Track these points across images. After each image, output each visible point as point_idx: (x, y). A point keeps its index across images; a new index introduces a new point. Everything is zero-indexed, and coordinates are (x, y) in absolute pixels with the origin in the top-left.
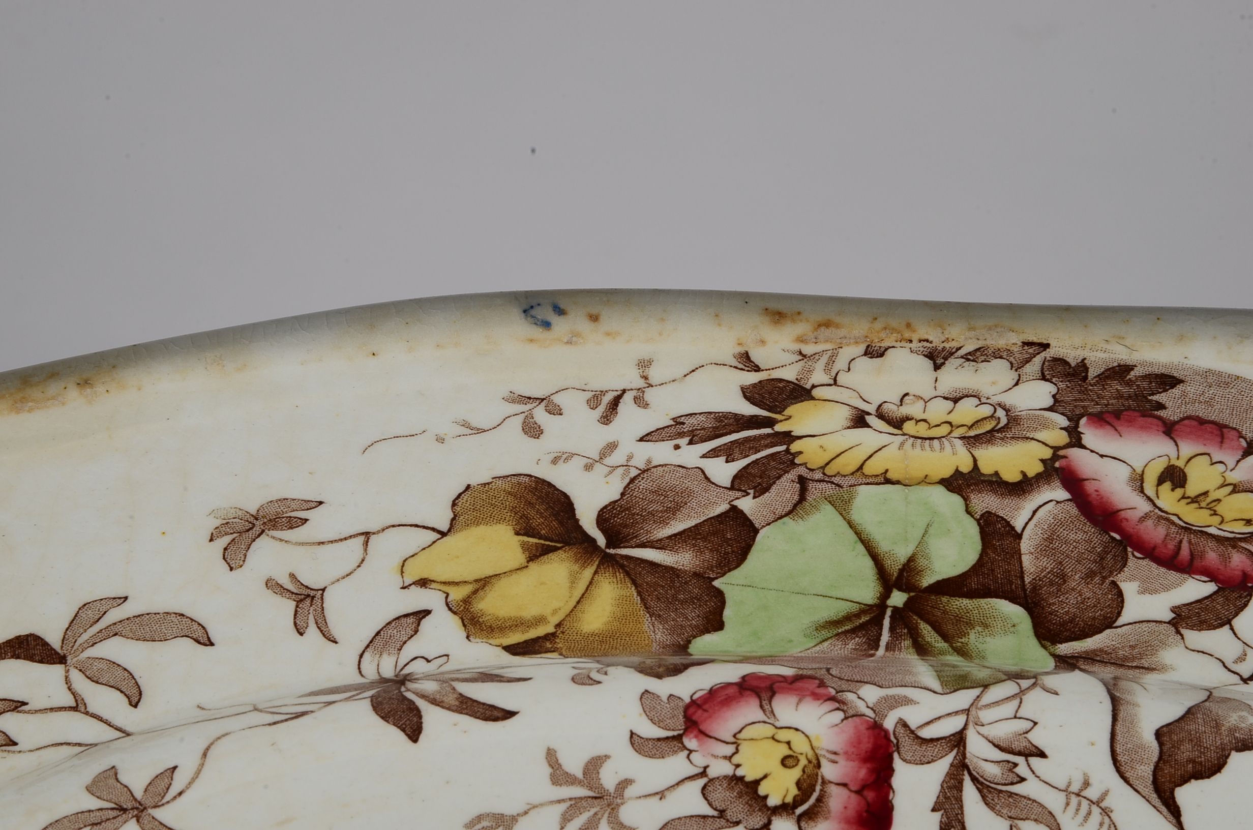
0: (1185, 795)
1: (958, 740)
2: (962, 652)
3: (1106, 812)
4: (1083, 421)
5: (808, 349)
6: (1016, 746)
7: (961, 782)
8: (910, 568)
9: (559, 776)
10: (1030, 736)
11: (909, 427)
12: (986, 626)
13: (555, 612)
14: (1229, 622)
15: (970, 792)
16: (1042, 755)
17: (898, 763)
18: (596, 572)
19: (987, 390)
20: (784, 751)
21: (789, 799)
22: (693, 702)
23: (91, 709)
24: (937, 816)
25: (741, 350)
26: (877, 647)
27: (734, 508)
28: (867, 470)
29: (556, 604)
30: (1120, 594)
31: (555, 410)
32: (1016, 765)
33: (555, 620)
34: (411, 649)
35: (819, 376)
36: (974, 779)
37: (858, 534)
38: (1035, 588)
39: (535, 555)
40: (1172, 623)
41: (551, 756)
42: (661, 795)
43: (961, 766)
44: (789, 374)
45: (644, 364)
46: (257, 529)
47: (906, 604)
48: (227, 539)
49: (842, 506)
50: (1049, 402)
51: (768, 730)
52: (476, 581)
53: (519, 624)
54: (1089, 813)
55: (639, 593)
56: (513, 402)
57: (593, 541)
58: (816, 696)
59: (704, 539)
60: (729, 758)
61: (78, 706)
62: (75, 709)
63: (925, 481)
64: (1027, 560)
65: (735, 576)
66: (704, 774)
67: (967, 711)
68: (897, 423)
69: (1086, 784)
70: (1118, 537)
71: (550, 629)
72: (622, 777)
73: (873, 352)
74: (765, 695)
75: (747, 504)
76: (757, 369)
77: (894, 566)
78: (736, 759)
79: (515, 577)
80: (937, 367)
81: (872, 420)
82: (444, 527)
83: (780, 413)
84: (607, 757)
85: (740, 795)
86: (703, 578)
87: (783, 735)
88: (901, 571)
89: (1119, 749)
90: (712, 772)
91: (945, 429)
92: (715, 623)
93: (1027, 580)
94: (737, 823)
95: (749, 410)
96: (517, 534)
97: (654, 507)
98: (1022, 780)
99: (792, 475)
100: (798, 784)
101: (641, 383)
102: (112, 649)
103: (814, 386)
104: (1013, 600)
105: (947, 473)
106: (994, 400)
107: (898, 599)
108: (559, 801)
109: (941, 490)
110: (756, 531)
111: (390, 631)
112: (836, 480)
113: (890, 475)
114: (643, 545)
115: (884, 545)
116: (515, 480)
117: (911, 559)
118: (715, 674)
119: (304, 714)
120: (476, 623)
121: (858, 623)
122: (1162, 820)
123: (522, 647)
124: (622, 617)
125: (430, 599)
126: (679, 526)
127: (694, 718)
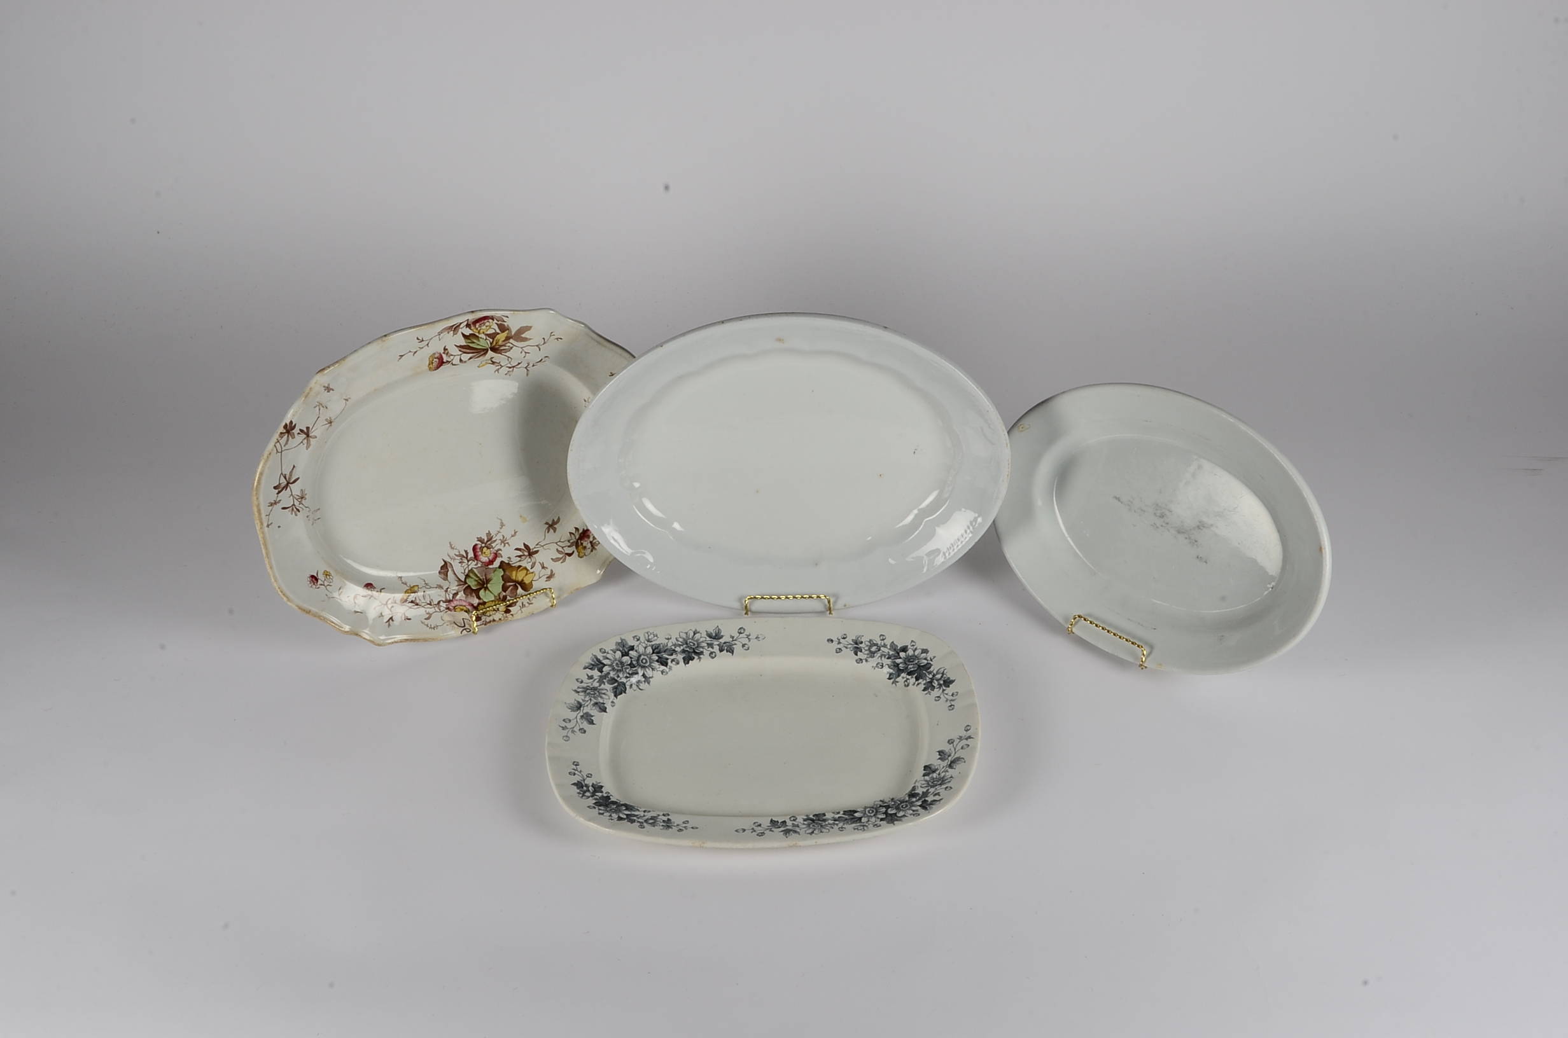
0: (443, 563)
1: (468, 561)
2: (476, 581)
4: (477, 616)
5: (507, 618)
8: (485, 590)
9: (508, 543)
10: (461, 564)
12: (476, 585)
14: (453, 594)
15: (465, 555)
16: (459, 562)
17: (473, 556)
18: (516, 579)
19: (487, 617)
20: (485, 554)
21: (483, 548)
22: (497, 557)
23: (561, 547)
24: (468, 552)
25: (513, 616)
26: (485, 578)
28: (494, 602)
29: (519, 574)
30: (464, 594)
31: (528, 603)
32: (461, 560)
33: (518, 572)
34: (531, 564)
35: (505, 615)
36: (465, 557)
37: (492, 593)
38: (472, 592)
39: (523, 580)
40: (458, 592)
41: (509, 545)
42: (497, 545)
43: (467, 558)
44: (508, 614)
45: (522, 612)
46: (551, 576)
48: (553, 573)
49: (495, 596)
50: (482, 618)
51: (488, 556)
52: (527, 575)
53: (522, 570)
54: (452, 558)
55: (511, 578)
56: (532, 603)
57: (518, 584)
58: (484, 563)
59: (507, 587)
60: (491, 551)
61: (563, 547)
63: (488, 602)
64: (475, 595)
65: (501, 584)
67: (469, 566)
68: (494, 610)
69: (454, 561)
70: (467, 601)
71: (518, 570)
72: (501, 545)
73: (500, 619)
74: (490, 561)
75: (504, 594)
76: (511, 614)
77: (487, 590)
79: (524, 576)
81: (497, 610)
82: (533, 581)
83: (506, 608)
84: (503, 547)
86: (505, 582)
87: (486, 556)
89: (452, 566)
90: (492, 549)
91: (489, 611)
92: (502, 576)
93: (474, 592)
95: (510, 608)
96: (525, 582)
97: (513, 591)
99: (502, 599)
100: (483, 550)
101: (521, 609)
102: (561, 556)
103: (504, 613)
104: (474, 589)
105: (486, 604)
107: (485, 586)
108: (507, 540)
109: (486, 601)
110: (502, 590)
111: (534, 565)
112: (497, 600)
113: (492, 602)
114: (513, 585)
115: (489, 592)
116: (528, 590)
118: (497, 564)
119: (537, 545)
120: (525, 568)
121: (488, 581)
122: (445, 559)
123: (520, 566)
124: (511, 574)
125: (531, 571)
126: (511, 587)
127: (496, 555)
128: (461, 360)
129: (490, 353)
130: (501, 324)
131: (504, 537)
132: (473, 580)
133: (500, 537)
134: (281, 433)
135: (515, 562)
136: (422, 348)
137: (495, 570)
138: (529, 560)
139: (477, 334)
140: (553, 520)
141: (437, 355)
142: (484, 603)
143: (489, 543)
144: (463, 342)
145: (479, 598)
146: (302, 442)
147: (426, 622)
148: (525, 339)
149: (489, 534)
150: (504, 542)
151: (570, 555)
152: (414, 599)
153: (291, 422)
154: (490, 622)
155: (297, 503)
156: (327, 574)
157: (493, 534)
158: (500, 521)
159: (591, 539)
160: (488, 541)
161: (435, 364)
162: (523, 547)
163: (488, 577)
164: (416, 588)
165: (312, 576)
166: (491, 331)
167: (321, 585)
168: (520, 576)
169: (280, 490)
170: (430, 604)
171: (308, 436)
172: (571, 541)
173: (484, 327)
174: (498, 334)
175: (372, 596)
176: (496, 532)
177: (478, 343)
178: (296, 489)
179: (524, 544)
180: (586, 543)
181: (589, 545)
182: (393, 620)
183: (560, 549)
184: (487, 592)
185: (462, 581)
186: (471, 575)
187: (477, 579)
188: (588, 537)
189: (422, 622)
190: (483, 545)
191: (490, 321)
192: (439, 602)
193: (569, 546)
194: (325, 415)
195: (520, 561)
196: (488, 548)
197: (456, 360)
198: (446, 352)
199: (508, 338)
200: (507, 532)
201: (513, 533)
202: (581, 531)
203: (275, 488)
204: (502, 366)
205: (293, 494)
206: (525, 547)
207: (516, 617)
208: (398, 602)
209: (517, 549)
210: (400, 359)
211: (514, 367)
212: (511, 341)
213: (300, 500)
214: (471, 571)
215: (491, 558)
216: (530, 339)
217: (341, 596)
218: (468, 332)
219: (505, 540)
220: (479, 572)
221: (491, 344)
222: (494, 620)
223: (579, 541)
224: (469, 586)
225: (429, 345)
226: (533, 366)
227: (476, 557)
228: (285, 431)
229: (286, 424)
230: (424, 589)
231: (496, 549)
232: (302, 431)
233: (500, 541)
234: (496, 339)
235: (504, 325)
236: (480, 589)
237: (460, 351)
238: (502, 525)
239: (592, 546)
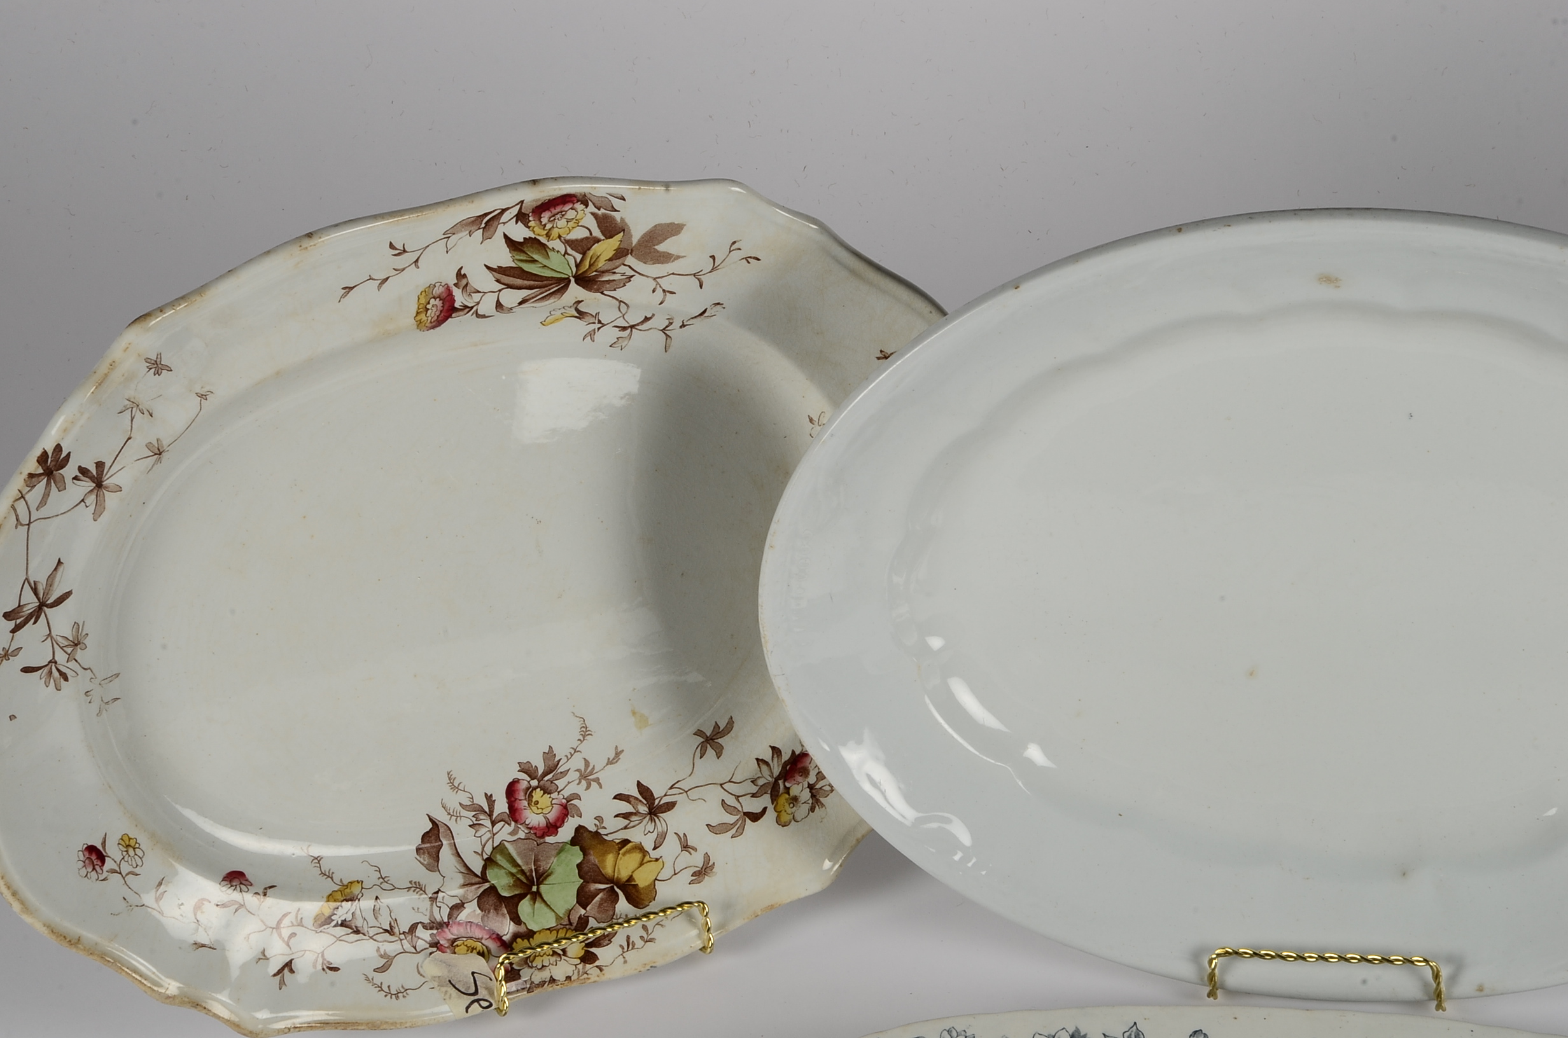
0: (429, 826)
1: (493, 823)
2: (512, 875)
3: (449, 814)
4: (510, 969)
5: (585, 976)
6: (477, 826)
7: (489, 811)
8: (534, 900)
9: (597, 780)
10: (475, 831)
11: (551, 953)
12: (509, 886)
13: (621, 859)
14: (451, 909)
15: (486, 808)
16: (470, 826)
17: (507, 811)
18: (614, 876)
19: (537, 972)
20: (539, 806)
21: (534, 791)
22: (567, 816)
23: (734, 797)
24: (494, 799)
25: (603, 972)
26: (535, 869)
27: (585, 909)
28: (555, 932)
29: (621, 862)
30: (480, 908)
31: (642, 937)
32: (476, 820)
33: (620, 855)
34: (655, 835)
35: (580, 967)
36: (486, 812)
37: (551, 908)
38: (501, 903)
39: (631, 878)
40: (463, 904)
41: (601, 787)
42: (569, 783)
43: (490, 815)
44: (588, 966)
45: (625, 962)
46: (703, 869)
47: (532, 888)
48: (710, 864)
49: (558, 917)
50: (521, 973)
51: (544, 811)
52: (643, 864)
53: (629, 851)
54: (453, 812)
55: (601, 872)
56: (653, 939)
57: (618, 887)
58: (535, 828)
59: (589, 896)
60: (553, 799)
61: (737, 797)
62: (739, 796)
63: (540, 932)
64: (506, 912)
66: (559, 792)
67: (494, 835)
68: (555, 953)
69: (456, 820)
70: (486, 928)
71: (621, 852)
72: (580, 785)
73: (568, 978)
74: (549, 825)
75: (583, 912)
76: (597, 967)
77: (538, 899)
78: (551, 799)
79: (634, 868)
80: (551, 977)
81: (561, 953)
82: (656, 882)
83: (586, 951)
84: (586, 790)
85: (548, 789)
86: (586, 881)
87: (540, 811)
88: (536, 898)
89: (450, 834)
90: (557, 793)
91: (542, 954)
92: (579, 866)
93: (503, 905)
94: (547, 781)
95: (593, 950)
96: (637, 885)
97: (605, 905)
98: (473, 816)
99: (575, 925)
100: (532, 796)
101: (624, 954)
102: (731, 819)
103: (580, 963)
104: (505, 897)
105: (535, 936)
106: (534, 969)
107: (534, 889)
108: (596, 773)
109: (535, 930)
110: (577, 902)
111: (662, 840)
112: (562, 926)
113: (548, 932)
114: (605, 889)
115: (543, 905)
116: (644, 906)
117: (534, 903)
118: (566, 833)
119: (671, 788)
120: (640, 848)
121: (542, 876)
122: (434, 815)
123: (626, 842)
124: (603, 861)
125: (654, 854)
126: (597, 898)
127: (566, 811)
128: (499, 305)
129: (575, 291)
130: (605, 217)
131: (587, 763)
132: (503, 871)
133: (577, 763)
134: (31, 476)
135: (613, 829)
136: (403, 269)
137: (560, 849)
138: (650, 827)
139: (543, 240)
140: (717, 726)
141: (438, 290)
142: (530, 934)
143: (549, 777)
144: (506, 259)
145: (516, 919)
146: (83, 500)
147: (379, 978)
148: (666, 258)
149: (549, 755)
150: (587, 776)
151: (755, 817)
152: (349, 917)
153: (58, 448)
154: (542, 984)
155: (61, 657)
156: (129, 845)
157: (560, 753)
158: (577, 725)
159: (812, 779)
160: (545, 774)
161: (433, 313)
162: (636, 793)
163: (544, 866)
164: (356, 889)
165: (91, 849)
166: (579, 234)
167: (113, 871)
168: (624, 866)
169: (18, 621)
170: (390, 931)
171: (99, 484)
172: (761, 782)
173: (561, 223)
174: (598, 241)
175: (242, 906)
176: (567, 751)
177: (545, 262)
178: (60, 620)
179: (639, 784)
180: (798, 788)
181: (806, 795)
182: (292, 971)
183: (731, 801)
184: (538, 904)
185: (476, 876)
186: (499, 858)
187: (514, 870)
188: (805, 772)
189: (367, 979)
190: (534, 783)
191: (579, 206)
192: (413, 928)
193: (754, 795)
194: (146, 433)
195: (626, 828)
196: (546, 791)
197: (487, 305)
198: (464, 282)
199: (621, 253)
200: (596, 751)
201: (612, 756)
202: (786, 756)
203: (7, 616)
204: (604, 325)
205: (53, 634)
206: (641, 793)
207: (609, 974)
208: (309, 922)
209: (619, 797)
210: (344, 296)
211: (632, 327)
212: (630, 260)
213: (69, 650)
214: (500, 849)
215: (552, 816)
216: (678, 257)
217: (161, 903)
218: (519, 233)
219: (591, 773)
220: (519, 854)
221: (578, 266)
222: (552, 980)
223: (781, 782)
224: (493, 889)
225: (419, 264)
226: (683, 326)
227: (514, 813)
228: (41, 471)
229: (45, 453)
230: (377, 891)
231: (566, 793)
232: (83, 471)
233: (578, 774)
234: (590, 253)
235: (613, 219)
236: (521, 897)
237: (498, 281)
238: (585, 733)
239: (813, 796)
